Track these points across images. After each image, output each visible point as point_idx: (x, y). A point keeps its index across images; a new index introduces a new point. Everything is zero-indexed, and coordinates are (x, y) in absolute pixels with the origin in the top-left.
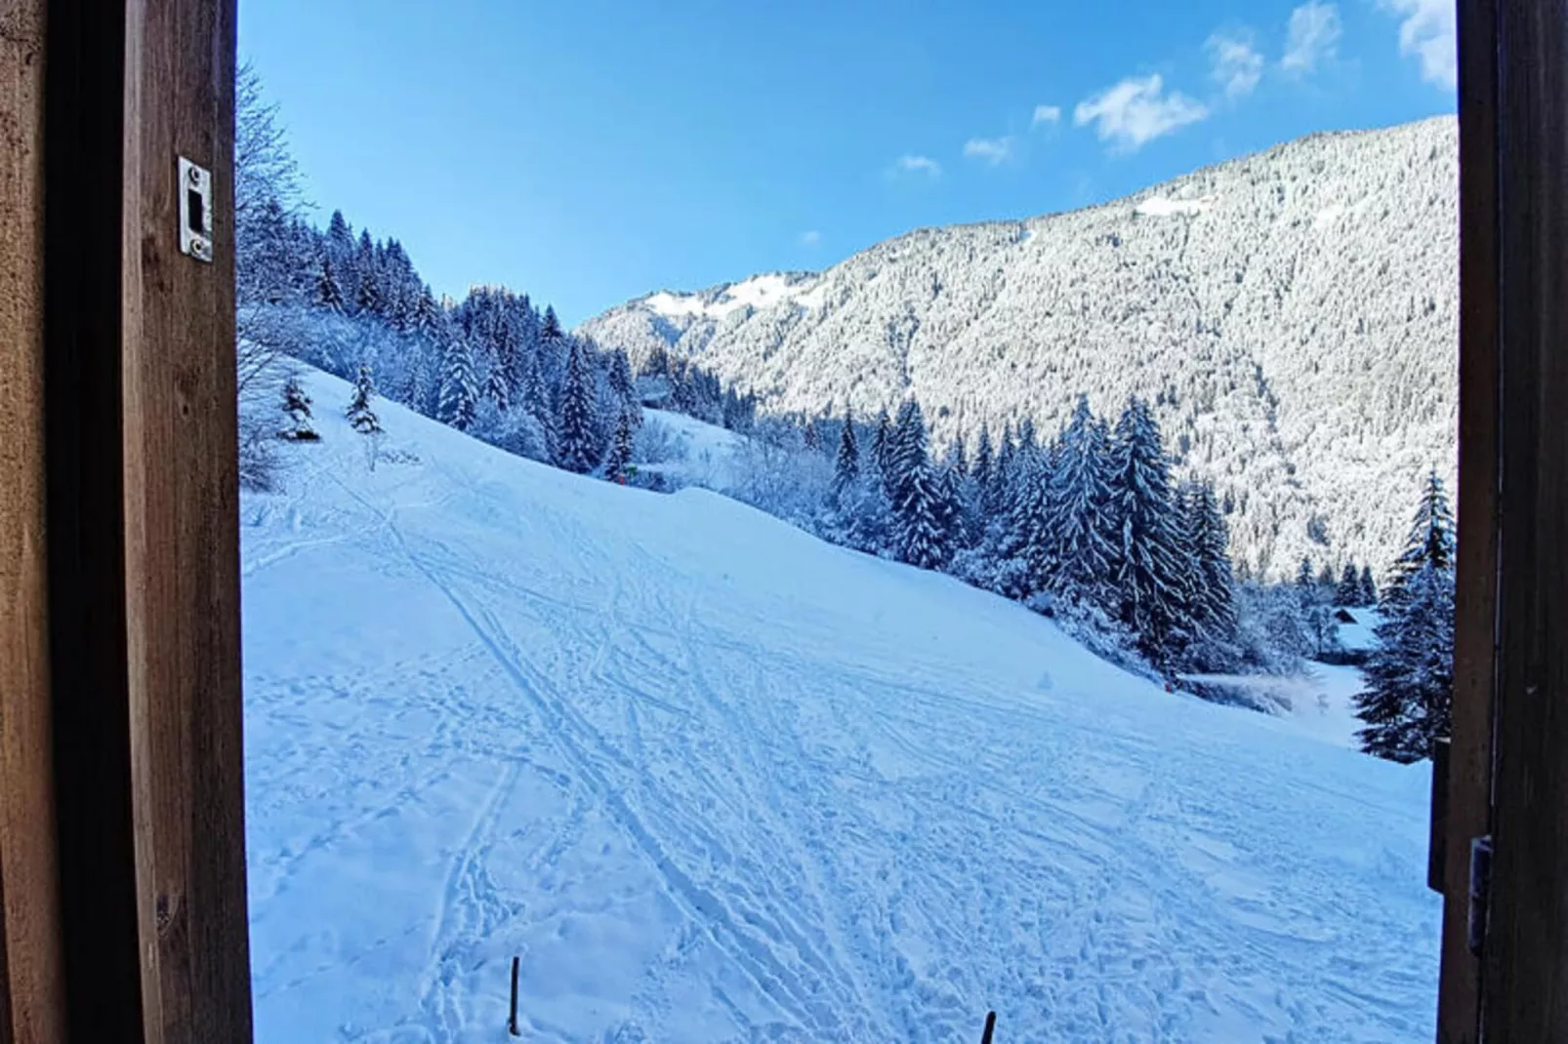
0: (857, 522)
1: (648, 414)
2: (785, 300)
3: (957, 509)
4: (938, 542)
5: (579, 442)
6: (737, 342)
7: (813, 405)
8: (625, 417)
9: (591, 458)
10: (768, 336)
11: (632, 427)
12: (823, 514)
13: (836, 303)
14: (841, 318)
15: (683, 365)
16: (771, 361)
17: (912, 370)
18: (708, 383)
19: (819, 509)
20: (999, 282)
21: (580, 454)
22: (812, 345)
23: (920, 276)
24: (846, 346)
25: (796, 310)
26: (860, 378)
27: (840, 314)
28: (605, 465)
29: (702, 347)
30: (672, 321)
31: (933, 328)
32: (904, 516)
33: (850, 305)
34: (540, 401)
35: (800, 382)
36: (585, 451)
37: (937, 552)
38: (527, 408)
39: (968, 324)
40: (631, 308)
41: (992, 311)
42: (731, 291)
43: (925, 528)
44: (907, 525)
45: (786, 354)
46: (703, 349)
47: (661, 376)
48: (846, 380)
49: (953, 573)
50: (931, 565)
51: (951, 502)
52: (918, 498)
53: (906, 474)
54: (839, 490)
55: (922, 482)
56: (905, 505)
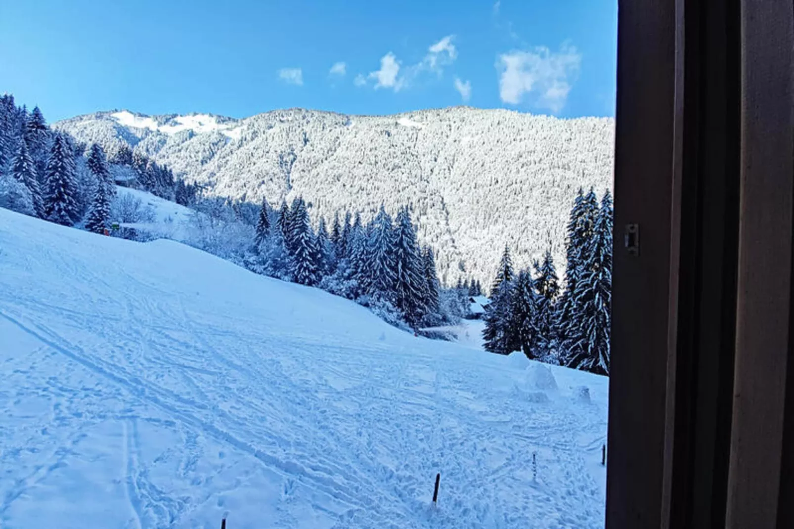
0: (270, 261)
1: (119, 188)
2: (216, 131)
3: (323, 255)
4: (314, 272)
5: (62, 205)
6: (183, 152)
7: (235, 195)
8: (103, 191)
9: (72, 216)
10: (204, 151)
11: (107, 197)
12: (250, 257)
13: (249, 138)
15: (145, 161)
16: (206, 166)
17: (293, 181)
18: (164, 175)
19: (247, 254)
20: (337, 143)
21: (63, 213)
22: (233, 160)
23: (297, 132)
24: (254, 164)
25: (223, 140)
26: (263, 182)
27: (252, 145)
28: (85, 221)
29: (157, 150)
30: (133, 131)
31: (304, 162)
32: (296, 259)
33: (258, 141)
34: (28, 173)
35: (226, 180)
36: (67, 211)
37: (313, 277)
38: (16, 177)
39: (322, 161)
40: (99, 116)
41: (334, 157)
42: (178, 119)
43: (307, 265)
44: (297, 263)
45: (216, 164)
46: (157, 152)
47: (127, 165)
48: (256, 183)
49: (322, 288)
50: (310, 284)
51: (321, 251)
52: (303, 250)
53: (297, 237)
54: (258, 244)
55: (306, 241)
56: (297, 252)
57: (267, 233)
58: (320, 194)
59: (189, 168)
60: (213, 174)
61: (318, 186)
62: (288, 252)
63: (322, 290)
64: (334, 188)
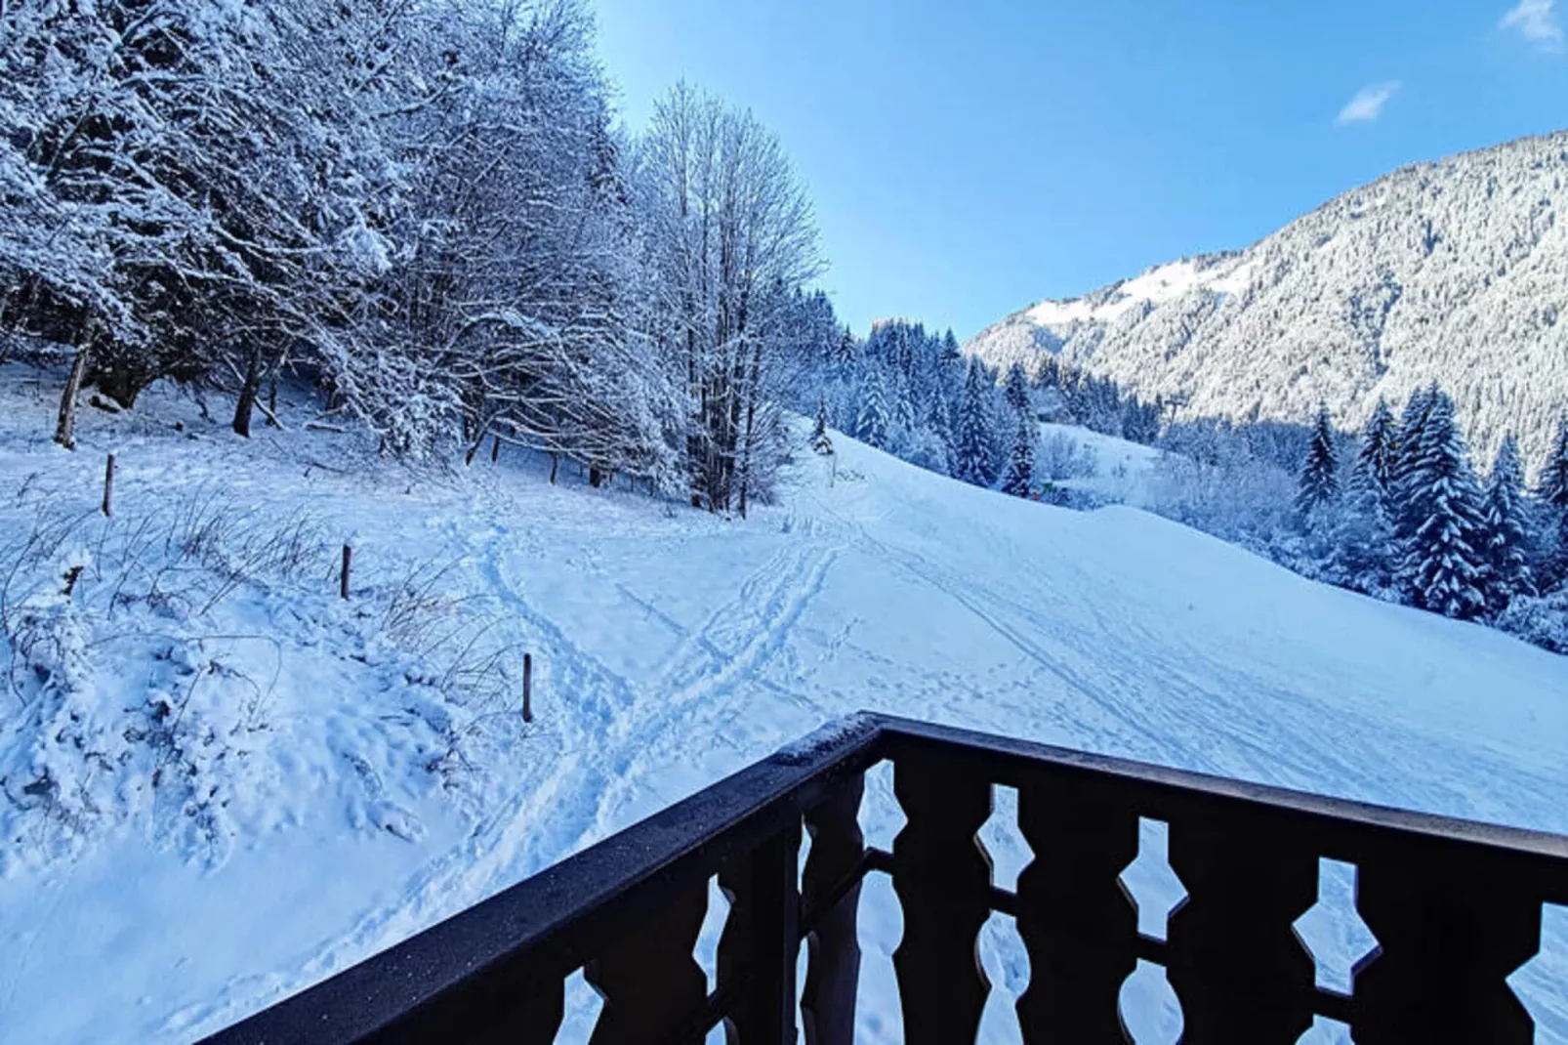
0: (1338, 549)
1: (1044, 427)
2: (1195, 288)
3: (1514, 538)
4: (1478, 583)
5: (977, 460)
6: (1131, 345)
7: (1237, 411)
8: (1025, 433)
9: (987, 474)
10: (1172, 333)
11: (1030, 442)
12: (1285, 539)
13: (1267, 282)
14: (1275, 300)
15: (1076, 375)
16: (1174, 362)
17: (1388, 354)
18: (1105, 391)
19: (1278, 534)
20: (1545, 216)
21: (978, 471)
22: (1232, 337)
23: (1403, 229)
24: (1282, 334)
25: (1209, 299)
26: (1304, 371)
27: (1274, 295)
28: (1001, 482)
29: (1088, 353)
30: (1054, 331)
31: (1425, 295)
32: (1418, 546)
33: (1289, 282)
34: (941, 421)
35: (1216, 381)
36: (982, 468)
37: (1476, 596)
38: (931, 427)
39: (1487, 283)
40: (1011, 322)
41: (1532, 260)
42: (1125, 288)
43: (1455, 563)
44: (1423, 558)
45: (1194, 353)
46: (1089, 356)
47: (1051, 387)
48: (1284, 376)
49: (1507, 628)
50: (1467, 612)
51: (1504, 528)
52: (1443, 521)
53: (1423, 490)
54: (1306, 510)
55: (1451, 502)
56: (1420, 530)
57: (1331, 483)
58: (1481, 371)
59: (1142, 373)
60: (1187, 375)
61: (1471, 353)
62: (1393, 529)
63: (1507, 637)
64: (1534, 349)
